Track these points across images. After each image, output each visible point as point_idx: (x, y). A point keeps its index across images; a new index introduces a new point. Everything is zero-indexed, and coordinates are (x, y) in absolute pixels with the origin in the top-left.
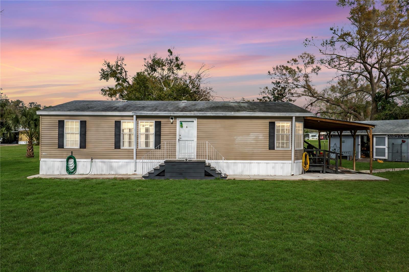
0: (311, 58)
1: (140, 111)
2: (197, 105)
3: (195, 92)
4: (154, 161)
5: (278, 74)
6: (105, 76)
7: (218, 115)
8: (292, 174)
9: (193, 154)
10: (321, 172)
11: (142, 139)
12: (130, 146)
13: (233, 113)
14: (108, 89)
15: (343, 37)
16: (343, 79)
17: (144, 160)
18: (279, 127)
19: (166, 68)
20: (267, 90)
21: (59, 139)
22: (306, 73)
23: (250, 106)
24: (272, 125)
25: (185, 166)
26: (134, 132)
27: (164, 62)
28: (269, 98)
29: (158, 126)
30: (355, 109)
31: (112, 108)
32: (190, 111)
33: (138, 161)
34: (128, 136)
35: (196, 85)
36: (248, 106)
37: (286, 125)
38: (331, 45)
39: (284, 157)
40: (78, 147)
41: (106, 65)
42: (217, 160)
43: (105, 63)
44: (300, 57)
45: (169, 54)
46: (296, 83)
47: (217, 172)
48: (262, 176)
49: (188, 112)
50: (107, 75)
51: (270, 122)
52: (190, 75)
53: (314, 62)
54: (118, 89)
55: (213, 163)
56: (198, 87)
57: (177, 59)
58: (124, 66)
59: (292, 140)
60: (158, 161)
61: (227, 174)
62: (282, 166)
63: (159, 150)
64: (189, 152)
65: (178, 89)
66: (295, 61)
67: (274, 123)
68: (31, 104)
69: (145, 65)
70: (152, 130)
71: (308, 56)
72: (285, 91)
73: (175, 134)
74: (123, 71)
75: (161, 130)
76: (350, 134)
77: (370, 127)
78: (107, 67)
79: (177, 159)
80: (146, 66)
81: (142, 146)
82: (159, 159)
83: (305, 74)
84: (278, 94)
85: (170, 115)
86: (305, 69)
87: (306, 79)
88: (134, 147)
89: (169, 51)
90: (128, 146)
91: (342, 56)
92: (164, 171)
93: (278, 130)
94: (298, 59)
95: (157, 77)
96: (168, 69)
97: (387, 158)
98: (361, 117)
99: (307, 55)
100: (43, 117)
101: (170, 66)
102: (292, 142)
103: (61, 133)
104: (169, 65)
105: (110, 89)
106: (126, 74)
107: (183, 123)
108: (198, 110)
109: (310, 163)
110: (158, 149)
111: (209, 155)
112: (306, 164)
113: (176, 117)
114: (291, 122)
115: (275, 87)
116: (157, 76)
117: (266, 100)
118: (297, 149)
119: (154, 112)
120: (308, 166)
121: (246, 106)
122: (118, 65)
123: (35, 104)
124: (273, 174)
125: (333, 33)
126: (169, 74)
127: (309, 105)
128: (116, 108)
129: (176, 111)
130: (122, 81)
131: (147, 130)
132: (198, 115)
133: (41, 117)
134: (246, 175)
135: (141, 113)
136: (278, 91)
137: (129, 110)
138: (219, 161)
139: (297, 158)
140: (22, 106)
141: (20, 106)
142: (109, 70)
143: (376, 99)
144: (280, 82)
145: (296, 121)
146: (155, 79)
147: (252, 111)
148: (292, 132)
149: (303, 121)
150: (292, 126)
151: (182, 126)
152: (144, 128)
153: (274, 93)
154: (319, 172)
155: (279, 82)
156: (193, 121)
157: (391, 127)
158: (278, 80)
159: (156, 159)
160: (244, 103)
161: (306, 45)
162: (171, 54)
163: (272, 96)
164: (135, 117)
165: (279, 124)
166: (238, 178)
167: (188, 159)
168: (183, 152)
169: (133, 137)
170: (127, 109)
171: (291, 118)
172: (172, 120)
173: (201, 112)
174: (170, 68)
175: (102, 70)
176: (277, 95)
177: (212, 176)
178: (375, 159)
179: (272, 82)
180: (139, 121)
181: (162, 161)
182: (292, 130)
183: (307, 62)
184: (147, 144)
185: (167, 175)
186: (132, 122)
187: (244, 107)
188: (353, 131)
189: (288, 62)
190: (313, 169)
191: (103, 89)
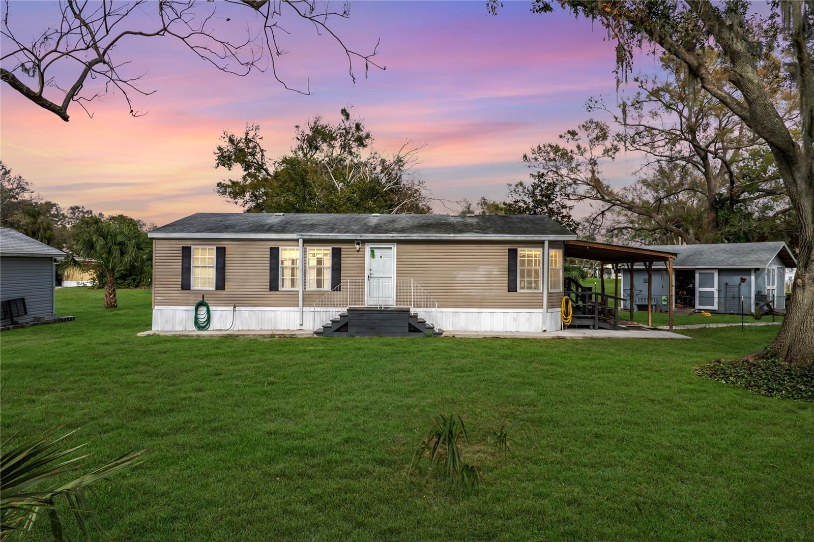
0: (602, 130)
1: (308, 231)
2: (396, 222)
3: (391, 190)
4: (331, 309)
5: (540, 159)
6: (224, 160)
7: (428, 238)
8: (544, 329)
9: (390, 299)
10: (591, 327)
11: (312, 276)
12: (293, 286)
13: (452, 235)
14: (230, 183)
15: (655, 94)
16: (661, 167)
17: (316, 308)
18: (524, 256)
19: (337, 144)
20: (522, 187)
21: (182, 275)
22: (593, 158)
23: (481, 223)
24: (513, 254)
25: (379, 316)
26: (299, 264)
27: (334, 133)
28: (525, 203)
29: (337, 255)
30: (680, 222)
31: (263, 226)
32: (386, 232)
33: (305, 309)
34: (290, 271)
35: (394, 176)
36: (478, 224)
37: (536, 252)
38: (636, 108)
39: (532, 303)
40: (212, 287)
41: (227, 139)
42: (427, 307)
43: (224, 136)
44: (581, 127)
45: (343, 117)
46: (573, 176)
47: (427, 326)
48: (497, 332)
49: (383, 233)
50: (229, 158)
51: (509, 250)
52: (383, 157)
53: (608, 136)
54: (248, 183)
55: (422, 313)
56: (397, 181)
57: (358, 127)
58: (258, 141)
59: (543, 278)
60: (337, 309)
61: (443, 329)
62: (528, 317)
63: (339, 293)
64: (384, 296)
65: (362, 188)
66: (573, 133)
67: (515, 251)
68: (74, 209)
69: (297, 138)
70: (328, 262)
71: (596, 126)
72: (554, 190)
73: (362, 268)
74: (258, 150)
75: (342, 262)
76: (644, 267)
77: (669, 256)
78: (227, 143)
79: (366, 306)
80: (299, 140)
81: (312, 287)
82: (340, 307)
83: (591, 159)
84: (542, 195)
85: (355, 238)
86: (591, 149)
87: (593, 168)
88: (299, 288)
89: (344, 112)
90: (290, 286)
91: (654, 129)
92: (346, 325)
93: (523, 262)
94: (577, 130)
95: (320, 162)
96: (341, 145)
97: (717, 309)
98: (688, 238)
99: (594, 125)
100: (158, 242)
101: (345, 140)
102: (543, 281)
103: (186, 266)
104: (343, 138)
105: (233, 183)
106: (262, 155)
107: (375, 250)
108: (399, 230)
109: (573, 314)
110: (337, 290)
111: (416, 300)
112: (567, 314)
113: (364, 242)
114: (542, 249)
115: (537, 183)
116: (320, 159)
117: (519, 206)
118: (553, 291)
119: (330, 234)
120: (570, 317)
121: (475, 223)
122: (249, 139)
123: (80, 210)
124: (513, 330)
125: (640, 87)
126: (344, 156)
127: (598, 215)
128: (270, 227)
129: (364, 233)
130: (255, 169)
131: (319, 262)
132: (399, 238)
133: (154, 241)
134: (472, 331)
135: (311, 236)
136: (542, 190)
137: (291, 230)
138: (430, 310)
139: (551, 305)
140: (56, 213)
141: (52, 213)
142: (231, 148)
143: (715, 204)
144: (545, 173)
145: (549, 247)
146: (317, 164)
147: (481, 231)
148: (543, 265)
149: (563, 247)
150: (543, 256)
151: (373, 255)
152: (315, 258)
153: (533, 193)
154: (587, 327)
155: (543, 174)
156: (391, 248)
157: (726, 256)
158: (542, 171)
159: (334, 307)
160: (473, 217)
161: (589, 109)
162: (348, 119)
163: (531, 199)
164: (301, 241)
165: (523, 252)
166: (459, 335)
167: (383, 307)
168: (375, 296)
169: (299, 274)
170: (287, 229)
171: (540, 244)
172: (358, 246)
173: (403, 233)
174: (344, 144)
175: (220, 149)
176: (539, 197)
177: (419, 331)
178: (698, 310)
179: (531, 175)
180: (308, 248)
181: (344, 310)
182: (543, 262)
183: (594, 135)
184: (319, 283)
185: (352, 330)
186: (297, 250)
187: (472, 225)
188: (647, 263)
189: (561, 136)
190: (577, 322)
191: (221, 183)
